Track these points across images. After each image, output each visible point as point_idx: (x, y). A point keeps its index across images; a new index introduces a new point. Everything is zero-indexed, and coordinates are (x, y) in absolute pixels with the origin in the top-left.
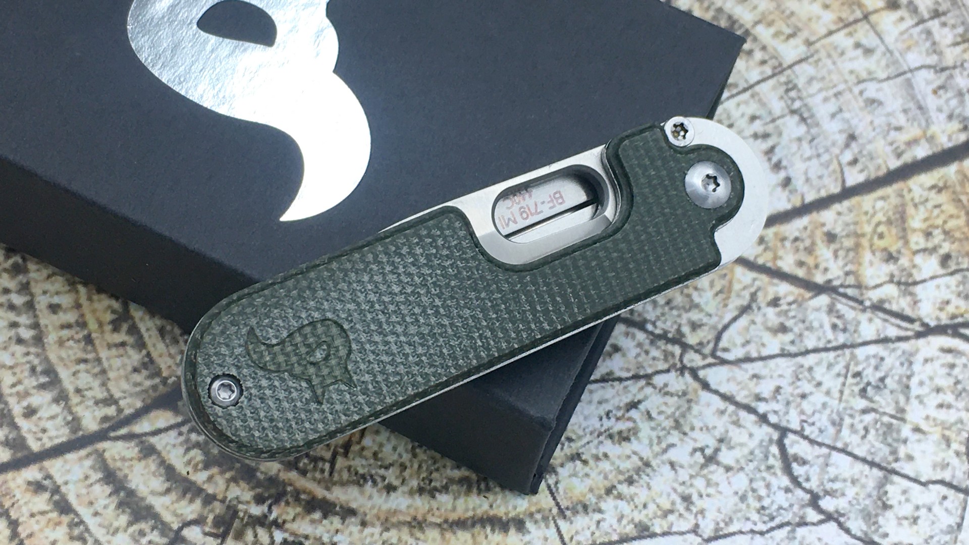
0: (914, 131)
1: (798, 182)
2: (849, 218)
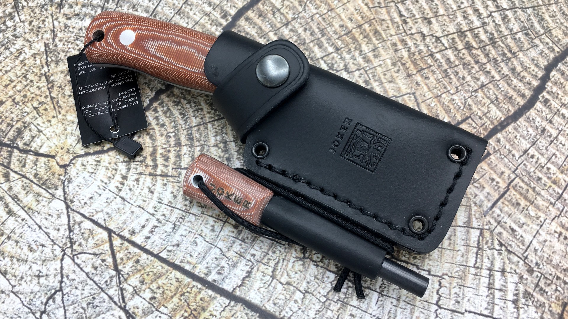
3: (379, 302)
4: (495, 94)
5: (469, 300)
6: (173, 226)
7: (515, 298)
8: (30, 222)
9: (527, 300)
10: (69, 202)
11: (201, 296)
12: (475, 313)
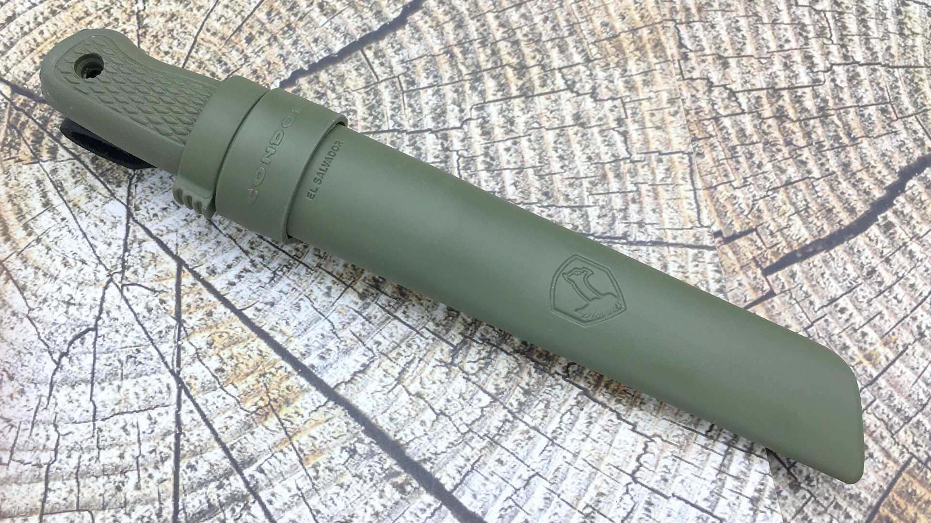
0: (289, 331)
1: (234, 289)
2: (224, 318)
3: (545, 453)
4: (806, 200)
5: (683, 481)
6: (272, 275)
7: (756, 494)
8: (73, 224)
9: (773, 503)
10: (132, 208)
11: (288, 383)
12: (687, 502)
